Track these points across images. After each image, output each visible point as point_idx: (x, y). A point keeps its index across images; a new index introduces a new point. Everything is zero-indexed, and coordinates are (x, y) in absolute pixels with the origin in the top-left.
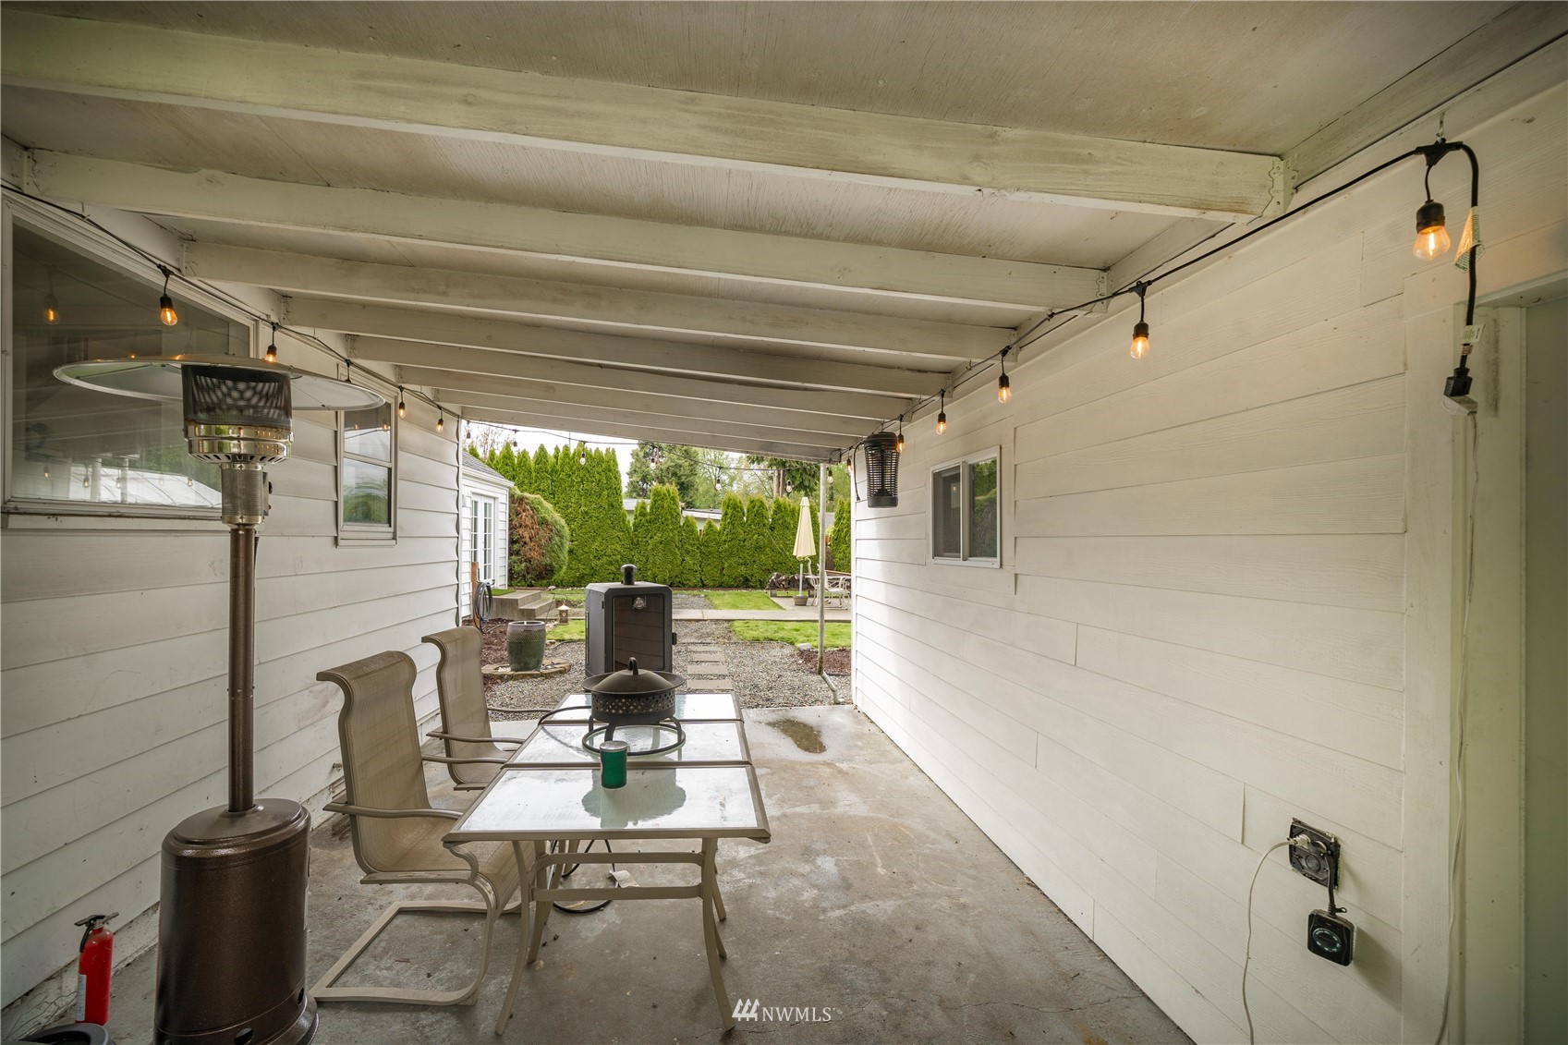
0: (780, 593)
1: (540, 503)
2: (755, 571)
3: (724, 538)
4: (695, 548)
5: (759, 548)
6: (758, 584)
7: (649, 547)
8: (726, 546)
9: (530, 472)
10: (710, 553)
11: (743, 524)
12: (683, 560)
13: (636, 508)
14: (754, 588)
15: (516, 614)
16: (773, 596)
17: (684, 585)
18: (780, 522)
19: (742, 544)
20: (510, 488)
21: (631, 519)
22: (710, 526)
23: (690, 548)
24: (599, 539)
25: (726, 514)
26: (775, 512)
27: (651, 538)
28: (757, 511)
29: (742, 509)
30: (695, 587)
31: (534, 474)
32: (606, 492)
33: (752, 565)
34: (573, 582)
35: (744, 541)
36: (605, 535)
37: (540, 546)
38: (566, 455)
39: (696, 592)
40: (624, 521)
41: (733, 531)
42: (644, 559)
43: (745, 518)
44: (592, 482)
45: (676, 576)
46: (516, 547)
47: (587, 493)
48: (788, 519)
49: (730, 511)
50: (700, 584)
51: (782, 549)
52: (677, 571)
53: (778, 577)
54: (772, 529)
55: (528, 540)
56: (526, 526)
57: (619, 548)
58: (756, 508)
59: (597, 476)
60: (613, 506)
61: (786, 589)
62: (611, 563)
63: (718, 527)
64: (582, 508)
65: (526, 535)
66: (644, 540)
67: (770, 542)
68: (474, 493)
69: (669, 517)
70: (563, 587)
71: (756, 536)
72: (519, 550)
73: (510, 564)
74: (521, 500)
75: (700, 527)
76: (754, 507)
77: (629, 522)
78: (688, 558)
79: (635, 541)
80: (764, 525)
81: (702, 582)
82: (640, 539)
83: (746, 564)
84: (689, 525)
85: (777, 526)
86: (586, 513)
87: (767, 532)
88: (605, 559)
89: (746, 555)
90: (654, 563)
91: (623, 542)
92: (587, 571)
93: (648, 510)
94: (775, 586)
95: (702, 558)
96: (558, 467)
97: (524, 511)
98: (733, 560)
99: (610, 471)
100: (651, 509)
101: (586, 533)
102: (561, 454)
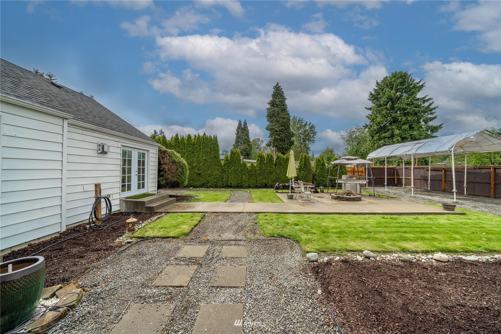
0: (279, 191)
1: (173, 153)
2: (269, 181)
3: (257, 169)
4: (246, 173)
5: (270, 173)
6: (270, 186)
7: (229, 172)
8: (258, 172)
9: (185, 145)
10: (252, 174)
11: (264, 164)
12: (242, 177)
13: (225, 158)
14: (269, 188)
15: (144, 209)
16: (276, 192)
17: (242, 187)
18: (278, 163)
19: (264, 171)
20: (159, 147)
21: (223, 163)
22: (252, 164)
23: (245, 173)
24: (210, 169)
25: (258, 160)
26: (277, 159)
27: (230, 169)
28: (270, 159)
29: (264, 158)
30: (246, 188)
31: (186, 145)
32: (213, 152)
33: (268, 179)
34: (200, 186)
35: (265, 170)
36: (212, 168)
37: (172, 173)
38: (198, 138)
39: (246, 190)
40: (220, 163)
41: (261, 166)
42: (227, 177)
43: (265, 162)
44: (208, 148)
45: (239, 183)
46: (162, 173)
47: (206, 152)
48: (282, 162)
49: (260, 159)
50: (248, 186)
51: (279, 173)
52: (240, 181)
53: (279, 184)
54: (275, 165)
55: (167, 170)
56: (167, 164)
57: (218, 173)
58: (269, 158)
59: (210, 146)
60: (216, 157)
61: (282, 189)
62: (214, 179)
63: (255, 165)
64: (204, 158)
65: (167, 168)
66: (227, 170)
67: (275, 170)
68: (123, 146)
69: (237, 161)
70: (197, 188)
71: (270, 168)
72: (163, 175)
73: (158, 181)
74: (165, 152)
75: (249, 165)
76: (269, 157)
77: (222, 163)
78: (244, 177)
79: (224, 170)
80: (273, 164)
81: (249, 185)
82: (226, 169)
83: (265, 179)
84: (244, 164)
85: (277, 164)
86: (205, 159)
87: (274, 166)
88: (212, 177)
89: (266, 175)
90: (231, 178)
91: (220, 171)
92: (206, 182)
93: (229, 159)
94: (277, 188)
95: (249, 176)
96: (195, 143)
97: (166, 157)
98: (261, 177)
99: (215, 144)
100: (230, 158)
101: (205, 167)
102: (196, 138)
